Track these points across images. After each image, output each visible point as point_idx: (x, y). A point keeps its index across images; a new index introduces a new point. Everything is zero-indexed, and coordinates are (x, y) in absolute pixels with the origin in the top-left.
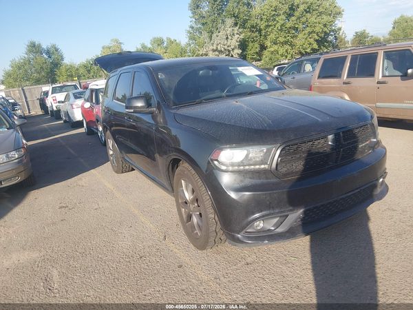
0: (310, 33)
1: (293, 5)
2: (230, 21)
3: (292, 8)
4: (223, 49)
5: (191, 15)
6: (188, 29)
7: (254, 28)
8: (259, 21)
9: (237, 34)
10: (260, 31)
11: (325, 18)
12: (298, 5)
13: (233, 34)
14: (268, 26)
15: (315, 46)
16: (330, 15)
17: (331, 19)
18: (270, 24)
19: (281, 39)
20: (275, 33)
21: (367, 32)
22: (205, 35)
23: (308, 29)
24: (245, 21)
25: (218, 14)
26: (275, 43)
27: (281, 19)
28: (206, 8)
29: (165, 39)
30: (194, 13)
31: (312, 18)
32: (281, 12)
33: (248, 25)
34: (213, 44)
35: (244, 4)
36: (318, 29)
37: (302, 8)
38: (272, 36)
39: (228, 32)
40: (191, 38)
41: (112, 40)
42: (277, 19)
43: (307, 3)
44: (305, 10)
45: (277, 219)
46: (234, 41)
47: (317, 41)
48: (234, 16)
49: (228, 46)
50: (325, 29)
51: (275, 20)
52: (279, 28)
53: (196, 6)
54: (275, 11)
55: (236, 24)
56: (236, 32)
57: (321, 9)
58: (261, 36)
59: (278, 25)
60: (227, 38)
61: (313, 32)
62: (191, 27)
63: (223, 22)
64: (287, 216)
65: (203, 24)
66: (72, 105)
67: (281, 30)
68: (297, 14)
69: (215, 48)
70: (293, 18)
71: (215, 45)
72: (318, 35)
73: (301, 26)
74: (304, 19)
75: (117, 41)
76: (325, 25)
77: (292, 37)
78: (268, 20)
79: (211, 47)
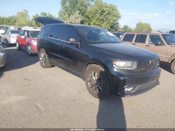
0: (108, 23)
1: (103, 10)
2: (78, 12)
3: (103, 12)
4: (74, 23)
5: (61, 6)
6: (59, 11)
7: (87, 17)
8: (89, 14)
9: (80, 18)
10: (89, 18)
11: (115, 18)
12: (105, 11)
13: (79, 17)
14: (92, 17)
15: (110, 28)
16: (116, 17)
17: (117, 19)
18: (94, 16)
19: (97, 23)
20: (95, 20)
21: (128, 26)
22: (66, 16)
23: (108, 21)
24: (84, 13)
25: (73, 8)
26: (95, 24)
27: (98, 15)
28: (68, 4)
29: (47, 14)
30: (63, 5)
31: (110, 17)
32: (98, 12)
33: (85, 15)
34: (70, 20)
35: (84, 6)
36: (111, 22)
37: (106, 12)
38: (94, 21)
39: (77, 16)
40: (60, 16)
41: (24, 10)
42: (96, 15)
43: (108, 11)
44: (108, 13)
45: (133, 88)
46: (79, 20)
47: (110, 26)
48: (79, 10)
49: (76, 22)
50: (114, 22)
51: (95, 15)
52: (97, 18)
53: (63, 3)
54: (96, 11)
55: (80, 13)
56: (80, 17)
57: (113, 14)
58: (89, 20)
59: (97, 17)
60: (76, 19)
61: (109, 23)
62: (60, 11)
63: (75, 12)
64: (136, 87)
65: (66, 11)
66: (9, 36)
67: (97, 19)
68: (104, 14)
69: (70, 22)
70: (103, 16)
71: (71, 20)
72: (111, 24)
73: (105, 19)
74: (106, 17)
75: (26, 11)
76: (114, 21)
77: (101, 23)
78: (93, 15)
79: (69, 21)
